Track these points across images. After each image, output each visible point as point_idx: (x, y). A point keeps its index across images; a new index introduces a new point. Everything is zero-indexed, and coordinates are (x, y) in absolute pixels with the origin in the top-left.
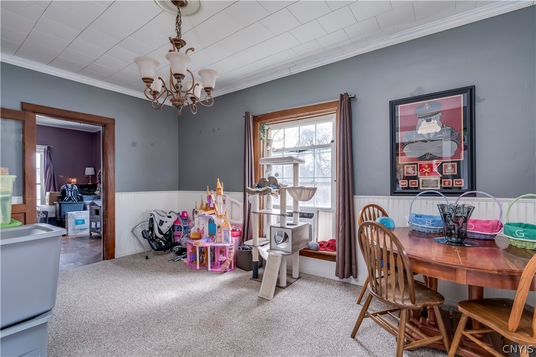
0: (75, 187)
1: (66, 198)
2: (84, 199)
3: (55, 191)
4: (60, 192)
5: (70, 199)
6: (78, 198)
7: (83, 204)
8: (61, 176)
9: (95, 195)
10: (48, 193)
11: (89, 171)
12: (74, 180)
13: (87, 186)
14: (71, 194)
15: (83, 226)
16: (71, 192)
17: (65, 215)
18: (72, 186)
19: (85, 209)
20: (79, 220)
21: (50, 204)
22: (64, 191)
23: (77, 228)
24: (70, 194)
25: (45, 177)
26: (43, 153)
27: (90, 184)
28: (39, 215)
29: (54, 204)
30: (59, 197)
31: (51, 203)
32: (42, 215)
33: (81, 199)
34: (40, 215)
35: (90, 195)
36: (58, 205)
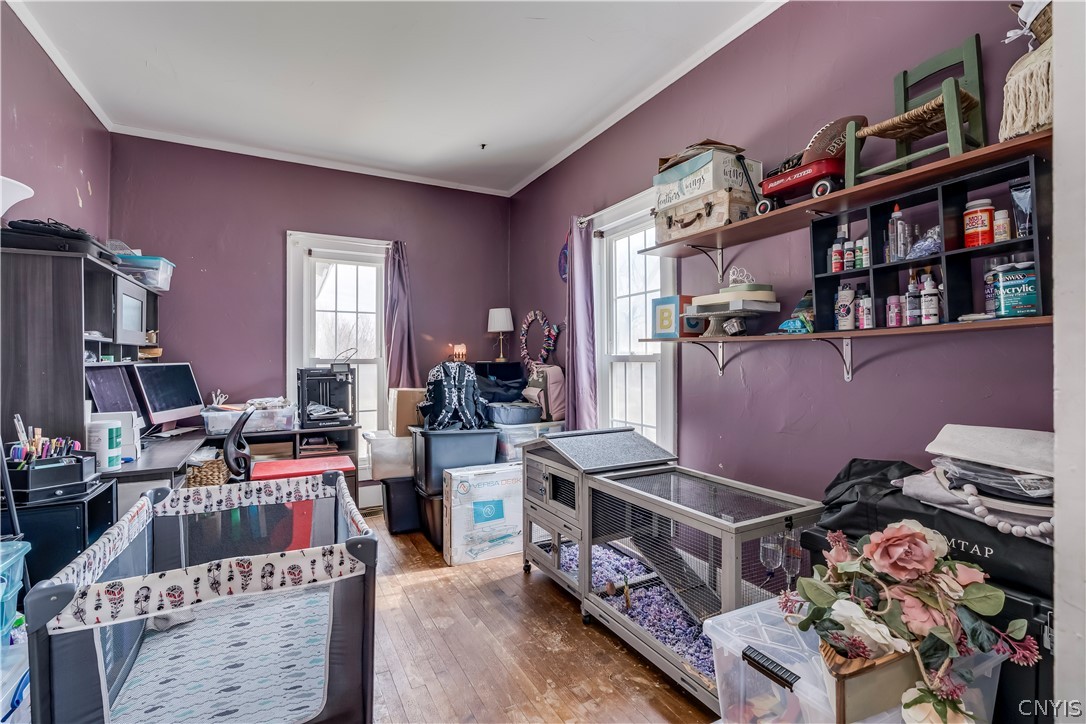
0: (471, 375)
1: (445, 416)
2: (496, 417)
3: (413, 385)
4: (425, 390)
5: (456, 416)
6: (477, 414)
7: (495, 438)
8: (429, 338)
9: (525, 400)
10: (394, 392)
11: (500, 320)
12: (460, 349)
13: (495, 369)
14: (459, 399)
15: (497, 527)
16: (459, 390)
17: (441, 480)
18: (461, 369)
19: (500, 456)
20: (484, 504)
21: (399, 434)
22: (438, 384)
23: (481, 534)
24: (455, 399)
25: (388, 341)
26: (383, 265)
27: (501, 360)
28: (329, 568)
29: (410, 434)
30: (424, 410)
31: (402, 432)
32: (348, 565)
33: (486, 420)
34: (336, 568)
35: (509, 400)
36: (421, 440)
